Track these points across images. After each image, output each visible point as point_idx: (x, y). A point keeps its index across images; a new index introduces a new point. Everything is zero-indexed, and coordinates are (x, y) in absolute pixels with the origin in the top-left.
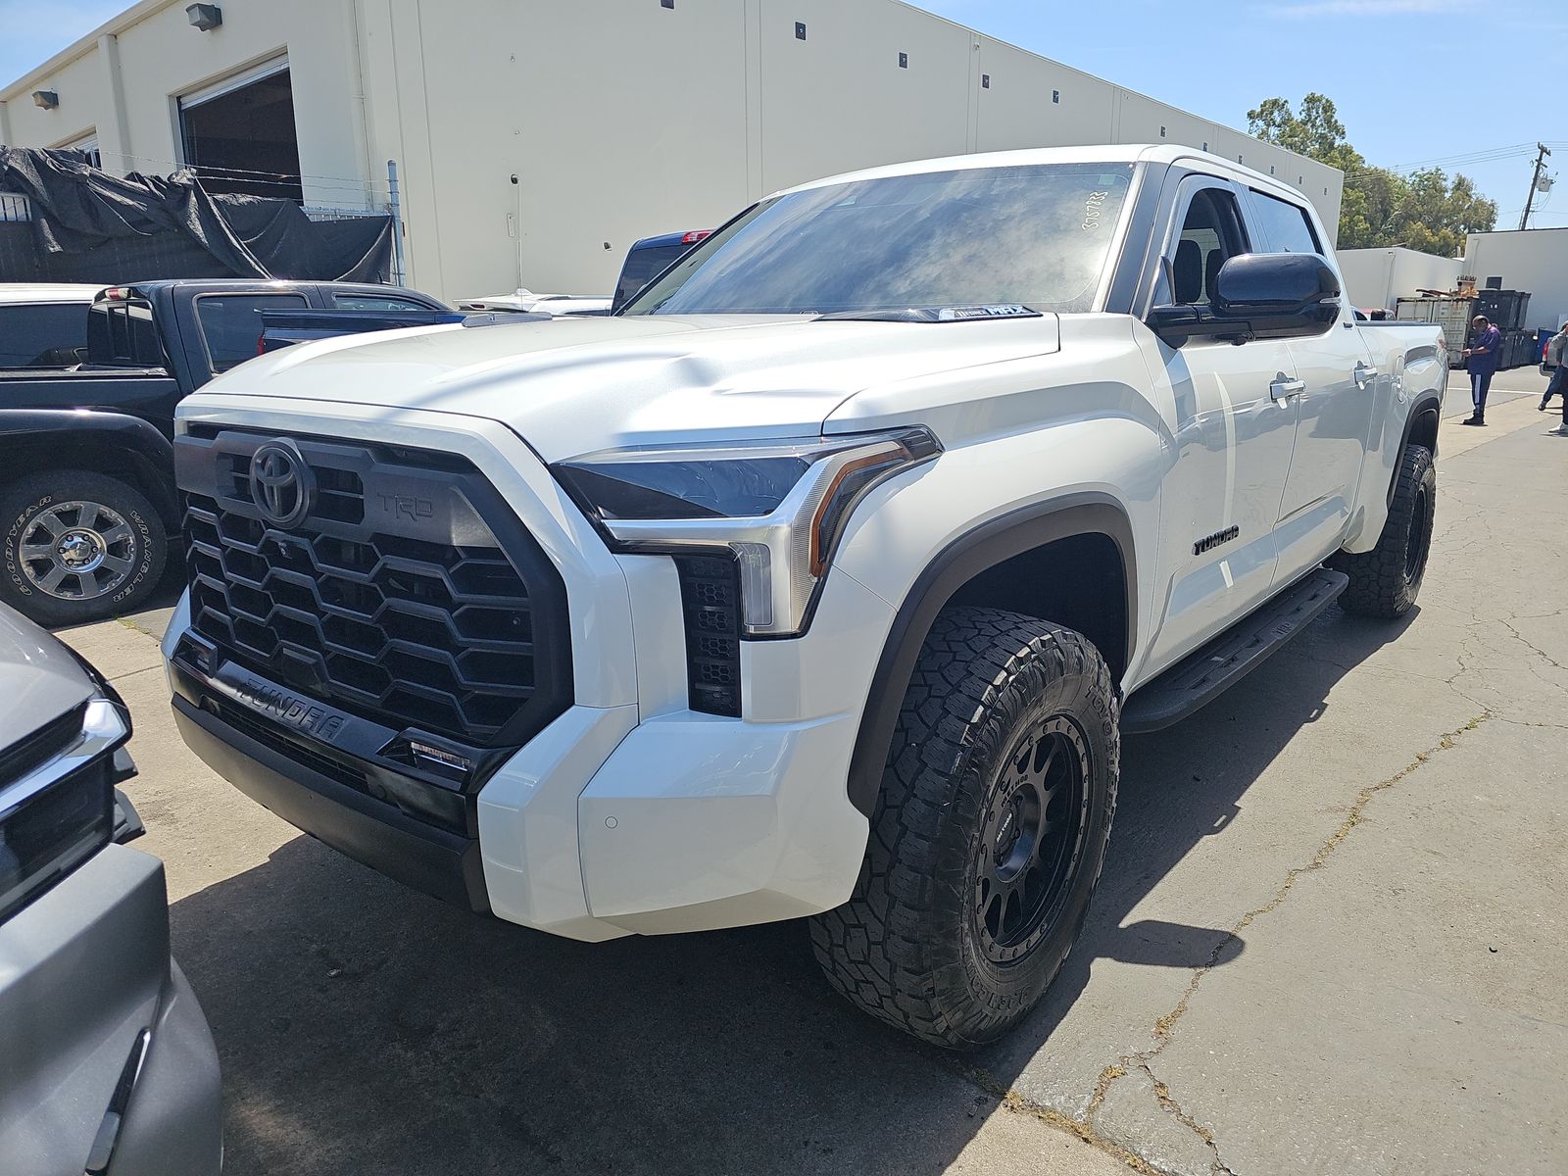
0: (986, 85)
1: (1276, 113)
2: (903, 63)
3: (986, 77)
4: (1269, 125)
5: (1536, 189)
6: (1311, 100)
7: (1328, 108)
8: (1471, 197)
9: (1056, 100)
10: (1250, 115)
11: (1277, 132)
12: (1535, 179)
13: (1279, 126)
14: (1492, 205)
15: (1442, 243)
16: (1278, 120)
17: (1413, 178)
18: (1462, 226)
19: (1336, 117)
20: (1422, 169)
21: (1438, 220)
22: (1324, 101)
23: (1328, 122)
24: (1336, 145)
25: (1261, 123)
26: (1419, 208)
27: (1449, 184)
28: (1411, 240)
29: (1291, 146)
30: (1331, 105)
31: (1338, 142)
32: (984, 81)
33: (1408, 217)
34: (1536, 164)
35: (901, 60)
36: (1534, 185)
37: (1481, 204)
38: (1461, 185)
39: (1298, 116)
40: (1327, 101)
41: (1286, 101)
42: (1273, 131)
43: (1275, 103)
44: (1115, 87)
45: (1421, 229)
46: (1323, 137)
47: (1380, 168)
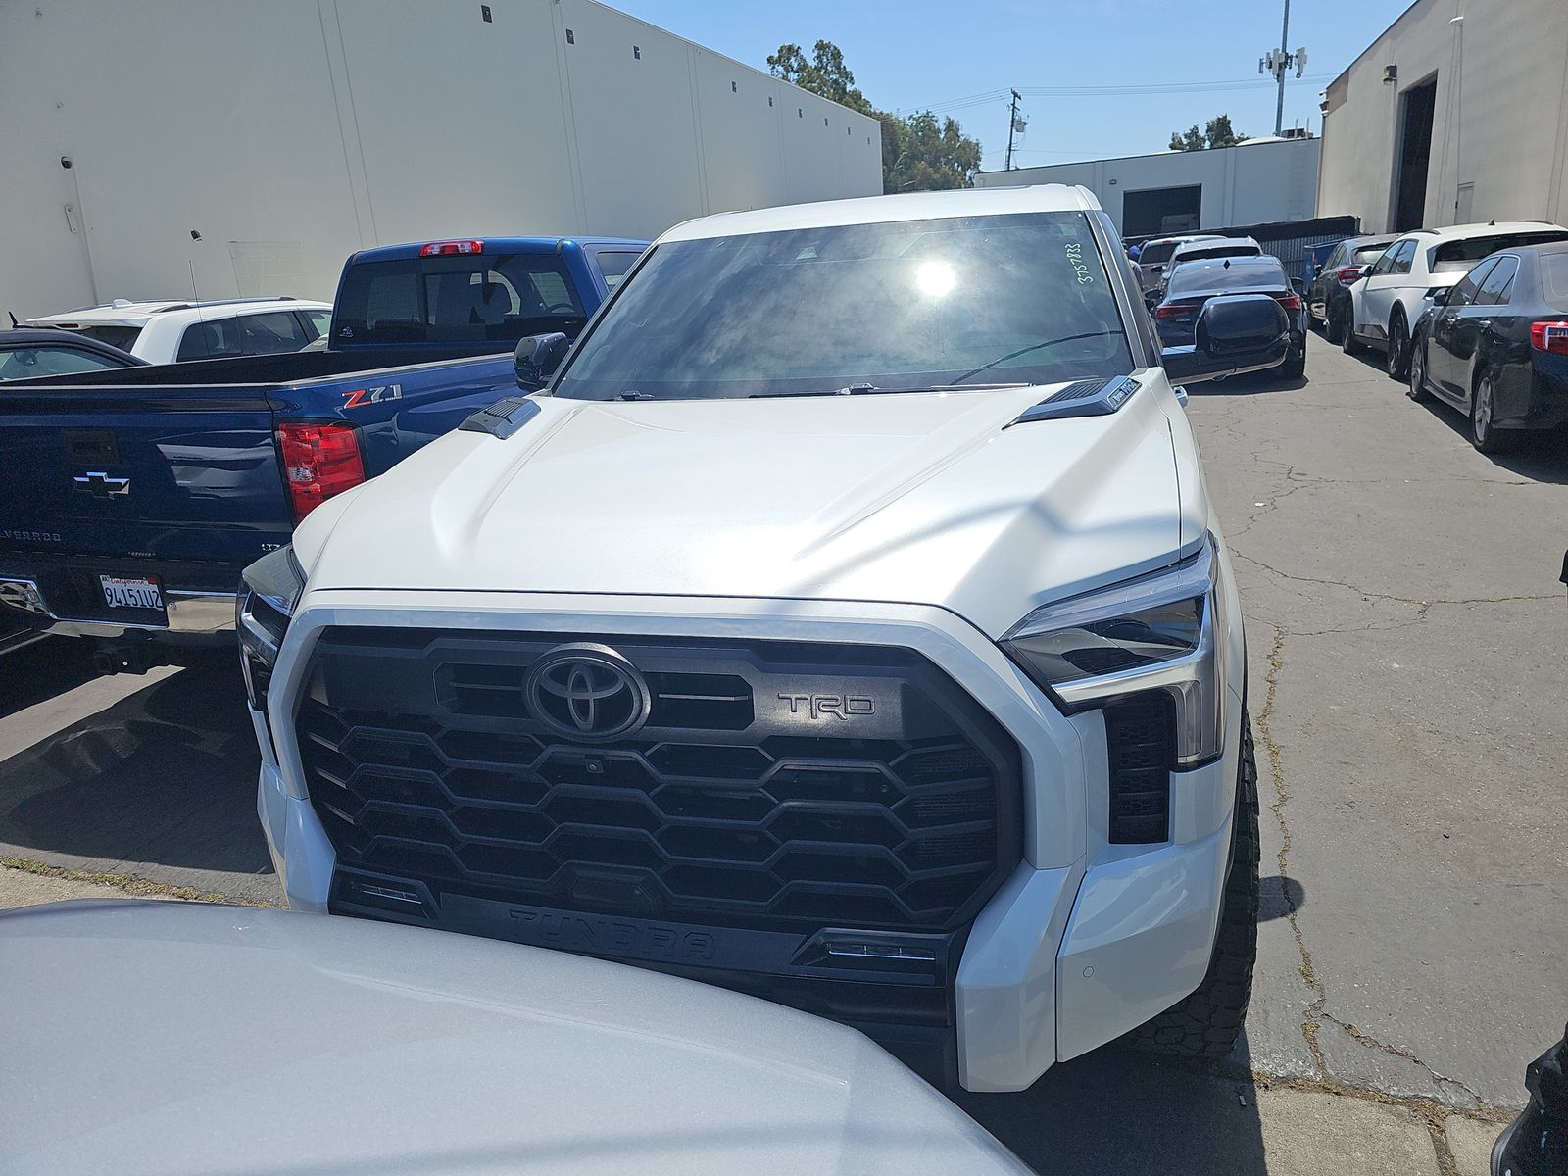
0: (571, 41)
1: (792, 59)
2: (487, 17)
3: (569, 33)
4: (788, 71)
5: (1014, 131)
6: (821, 47)
7: (837, 55)
8: (959, 137)
9: (637, 56)
10: (770, 60)
11: (796, 78)
12: (1013, 121)
13: (797, 72)
14: (977, 144)
15: (943, 180)
16: (795, 65)
17: (912, 120)
18: (956, 164)
19: (844, 63)
20: (917, 112)
21: (937, 159)
22: (832, 48)
23: (838, 68)
24: (847, 90)
25: (781, 68)
26: (922, 148)
27: (941, 125)
28: (919, 178)
29: (812, 90)
30: (839, 52)
31: (849, 88)
32: (568, 37)
33: (914, 157)
34: (1012, 107)
35: (484, 13)
36: (1012, 126)
37: (968, 143)
38: (951, 127)
39: (812, 63)
40: (835, 48)
41: (799, 48)
42: (793, 76)
43: (790, 48)
44: (687, 43)
45: (925, 168)
46: (835, 82)
47: (885, 112)
